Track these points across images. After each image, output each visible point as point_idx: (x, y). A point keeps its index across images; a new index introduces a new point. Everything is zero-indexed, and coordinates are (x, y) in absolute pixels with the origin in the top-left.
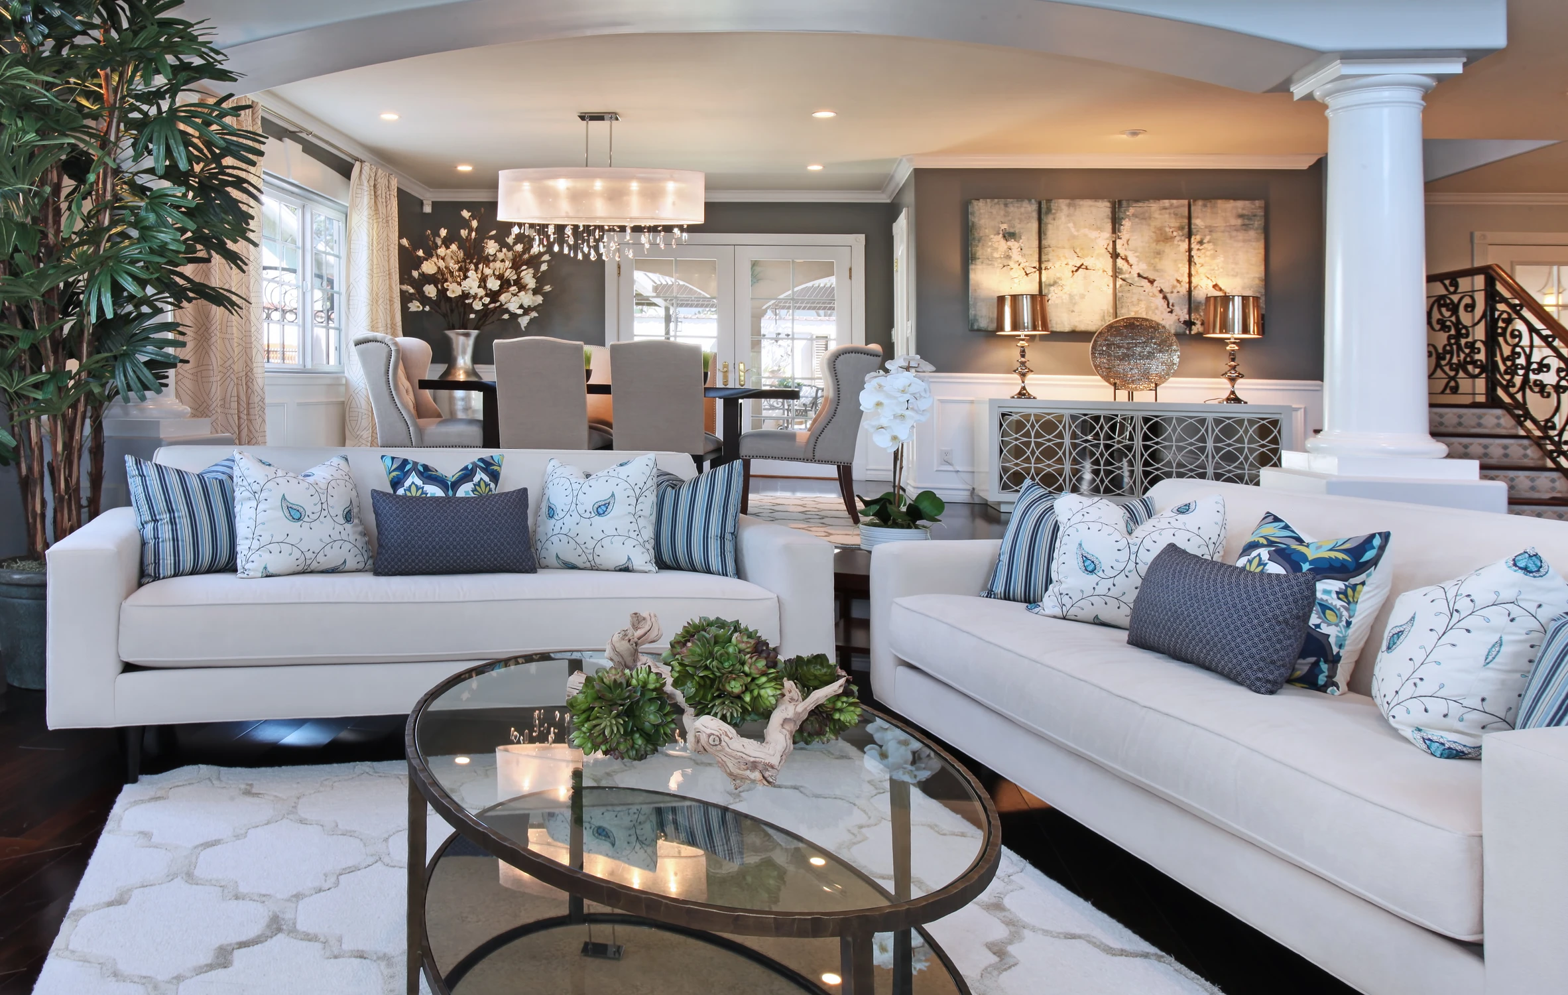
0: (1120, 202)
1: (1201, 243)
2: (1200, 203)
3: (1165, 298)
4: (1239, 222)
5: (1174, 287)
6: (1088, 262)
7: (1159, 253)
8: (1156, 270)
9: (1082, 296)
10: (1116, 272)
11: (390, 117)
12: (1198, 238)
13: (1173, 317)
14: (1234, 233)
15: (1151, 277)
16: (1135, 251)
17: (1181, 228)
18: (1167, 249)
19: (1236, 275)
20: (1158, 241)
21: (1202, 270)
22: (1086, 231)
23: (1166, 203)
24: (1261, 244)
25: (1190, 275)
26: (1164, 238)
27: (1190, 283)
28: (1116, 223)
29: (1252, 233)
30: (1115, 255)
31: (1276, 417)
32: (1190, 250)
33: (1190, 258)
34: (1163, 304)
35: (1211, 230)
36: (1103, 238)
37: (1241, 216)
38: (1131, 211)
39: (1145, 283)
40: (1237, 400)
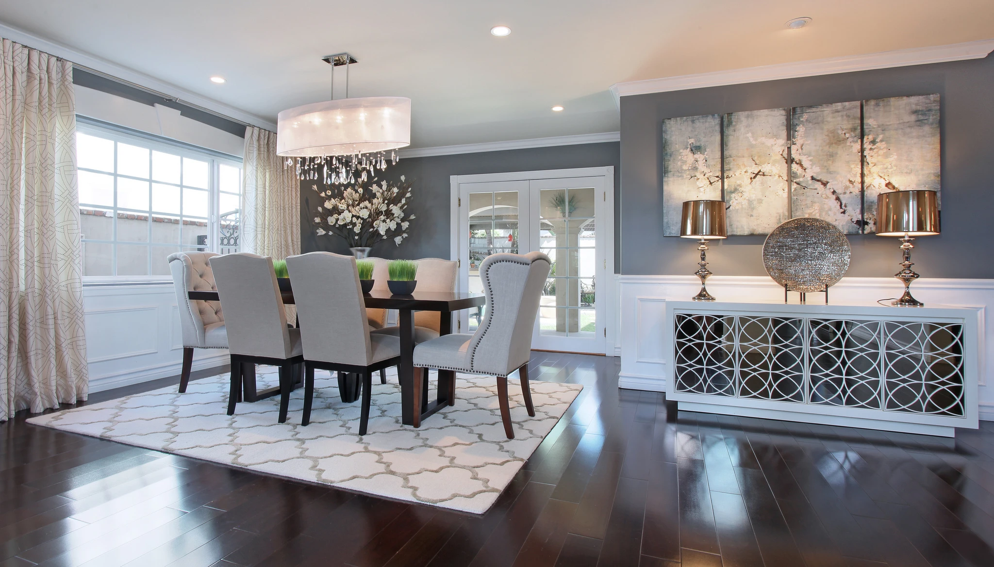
0: (794, 109)
1: (873, 142)
2: (872, 102)
3: (838, 199)
4: (913, 118)
5: (847, 188)
6: (765, 168)
7: (831, 156)
8: (829, 172)
9: (760, 201)
10: (791, 177)
11: (218, 80)
12: (871, 137)
13: (846, 218)
14: (908, 130)
15: (824, 179)
16: (809, 155)
17: (854, 129)
18: (840, 151)
19: (909, 173)
20: (830, 144)
21: (874, 170)
22: (763, 139)
23: (839, 106)
24: (937, 139)
25: (862, 175)
26: (837, 140)
27: (862, 183)
28: (790, 129)
29: (927, 129)
30: (790, 160)
31: (957, 322)
32: (862, 150)
33: (863, 158)
34: (836, 204)
35: (884, 128)
36: (778, 145)
37: (915, 112)
38: (805, 116)
39: (818, 185)
40: (913, 302)
